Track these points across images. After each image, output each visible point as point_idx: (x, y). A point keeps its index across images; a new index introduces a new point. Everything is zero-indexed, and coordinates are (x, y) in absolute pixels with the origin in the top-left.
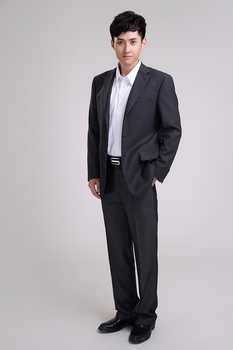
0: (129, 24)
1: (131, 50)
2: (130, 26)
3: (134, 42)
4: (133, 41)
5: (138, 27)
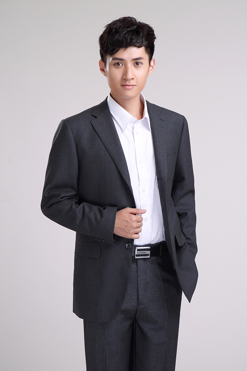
0: (132, 36)
1: (135, 76)
2: (133, 39)
3: (139, 64)
4: (137, 62)
5: (145, 41)
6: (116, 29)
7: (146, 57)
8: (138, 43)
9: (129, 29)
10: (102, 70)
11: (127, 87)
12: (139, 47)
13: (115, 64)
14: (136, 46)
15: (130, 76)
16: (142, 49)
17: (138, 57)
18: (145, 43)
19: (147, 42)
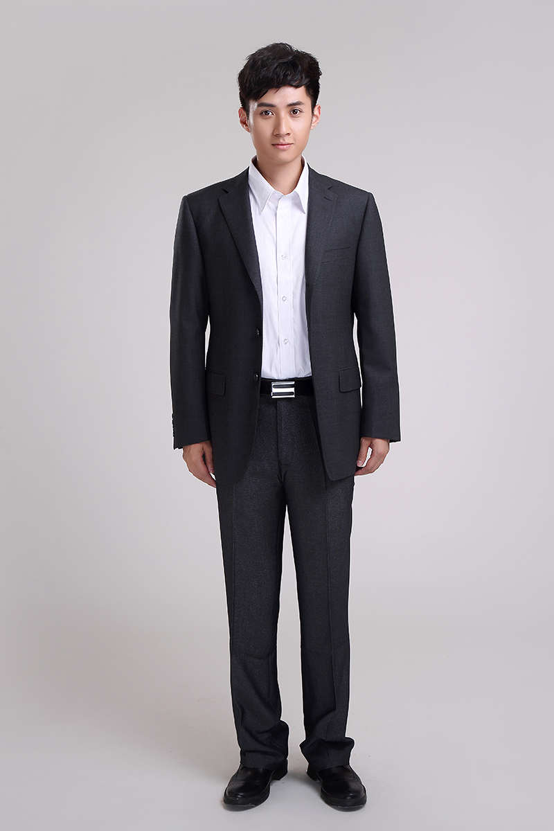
0: (287, 71)
1: (291, 130)
2: (288, 74)
3: (296, 112)
4: (294, 110)
5: (306, 78)
6: (263, 61)
7: (307, 102)
8: (296, 81)
9: (281, 61)
10: (244, 123)
11: (281, 147)
12: (297, 87)
13: (261, 113)
14: (292, 86)
15: (284, 130)
16: (302, 89)
17: (295, 101)
18: (306, 81)
19: (308, 80)
